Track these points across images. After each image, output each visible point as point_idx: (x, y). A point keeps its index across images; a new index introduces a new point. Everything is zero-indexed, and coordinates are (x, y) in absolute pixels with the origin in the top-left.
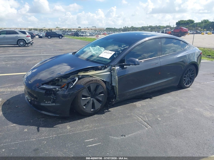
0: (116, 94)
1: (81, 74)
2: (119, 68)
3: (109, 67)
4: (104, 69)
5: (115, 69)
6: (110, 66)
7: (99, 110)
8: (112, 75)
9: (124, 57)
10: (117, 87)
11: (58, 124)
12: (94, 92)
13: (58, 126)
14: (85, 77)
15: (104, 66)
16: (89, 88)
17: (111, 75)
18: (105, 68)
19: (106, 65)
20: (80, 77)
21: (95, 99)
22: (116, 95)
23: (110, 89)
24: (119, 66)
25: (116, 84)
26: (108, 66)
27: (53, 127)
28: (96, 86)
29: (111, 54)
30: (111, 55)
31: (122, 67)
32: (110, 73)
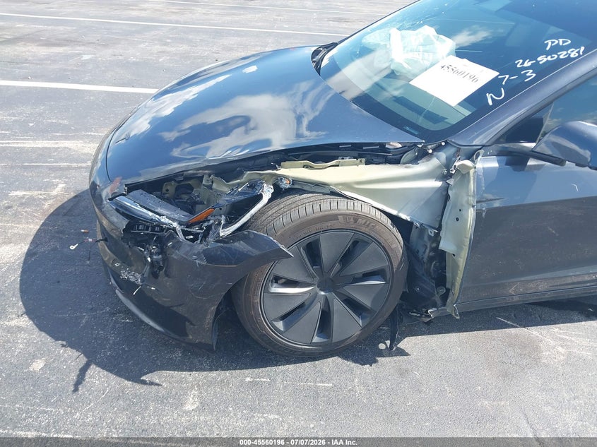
0: (448, 285)
1: (293, 171)
2: (496, 165)
3: (443, 155)
4: (415, 161)
5: (472, 171)
6: (451, 151)
7: (349, 342)
8: (447, 198)
9: (545, 106)
10: (462, 261)
11: (162, 368)
12: (338, 266)
13: (157, 381)
14: (305, 188)
15: (415, 145)
16: (312, 250)
17: (444, 197)
18: (423, 155)
19: (429, 141)
20: (285, 184)
21: (338, 294)
22: (448, 291)
23: (426, 256)
24: (500, 154)
25: (460, 247)
26: (438, 148)
27: (136, 378)
28: (347, 243)
29: (474, 79)
30: (472, 88)
31: (516, 161)
32: (439, 184)
